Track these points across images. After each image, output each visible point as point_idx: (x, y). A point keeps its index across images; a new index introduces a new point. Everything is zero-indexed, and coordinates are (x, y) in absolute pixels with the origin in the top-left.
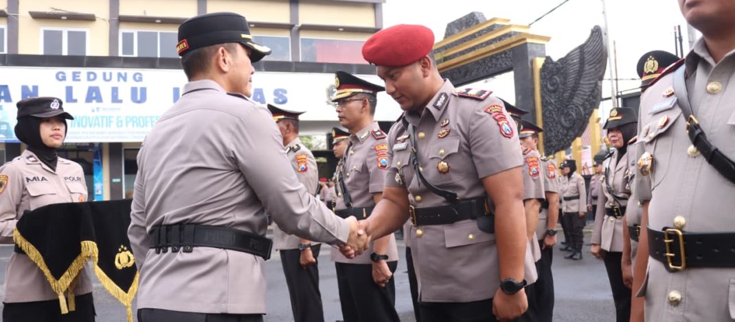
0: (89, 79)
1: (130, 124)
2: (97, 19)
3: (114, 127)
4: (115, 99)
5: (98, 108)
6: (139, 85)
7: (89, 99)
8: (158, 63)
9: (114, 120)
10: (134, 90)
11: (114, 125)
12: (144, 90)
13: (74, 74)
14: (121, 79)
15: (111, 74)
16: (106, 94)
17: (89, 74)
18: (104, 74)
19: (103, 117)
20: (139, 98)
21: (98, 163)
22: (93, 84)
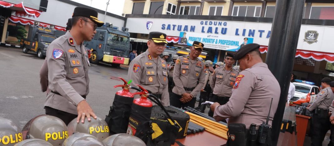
0: (210, 24)
1: (220, 43)
2: (227, 2)
3: (214, 44)
4: (216, 32)
5: (210, 36)
6: (225, 27)
7: (208, 32)
8: (232, 18)
9: (215, 41)
10: (223, 29)
11: (214, 43)
12: (226, 29)
13: (206, 22)
14: (220, 25)
15: (217, 22)
16: (214, 30)
17: (210, 22)
18: (215, 22)
19: (212, 39)
20: (224, 33)
21: (216, 57)
22: (210, 26)
